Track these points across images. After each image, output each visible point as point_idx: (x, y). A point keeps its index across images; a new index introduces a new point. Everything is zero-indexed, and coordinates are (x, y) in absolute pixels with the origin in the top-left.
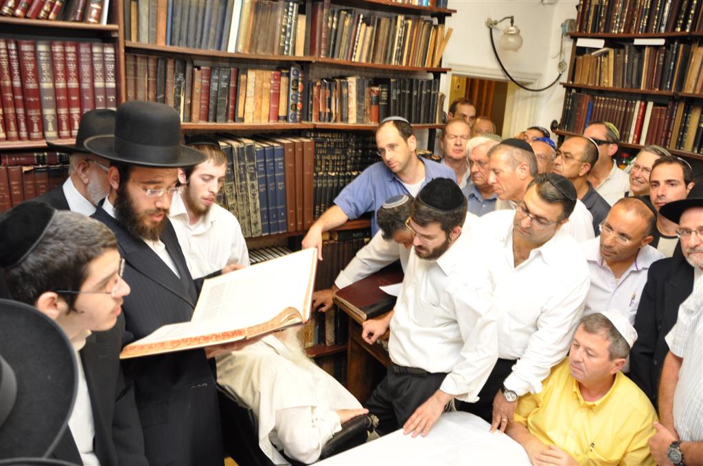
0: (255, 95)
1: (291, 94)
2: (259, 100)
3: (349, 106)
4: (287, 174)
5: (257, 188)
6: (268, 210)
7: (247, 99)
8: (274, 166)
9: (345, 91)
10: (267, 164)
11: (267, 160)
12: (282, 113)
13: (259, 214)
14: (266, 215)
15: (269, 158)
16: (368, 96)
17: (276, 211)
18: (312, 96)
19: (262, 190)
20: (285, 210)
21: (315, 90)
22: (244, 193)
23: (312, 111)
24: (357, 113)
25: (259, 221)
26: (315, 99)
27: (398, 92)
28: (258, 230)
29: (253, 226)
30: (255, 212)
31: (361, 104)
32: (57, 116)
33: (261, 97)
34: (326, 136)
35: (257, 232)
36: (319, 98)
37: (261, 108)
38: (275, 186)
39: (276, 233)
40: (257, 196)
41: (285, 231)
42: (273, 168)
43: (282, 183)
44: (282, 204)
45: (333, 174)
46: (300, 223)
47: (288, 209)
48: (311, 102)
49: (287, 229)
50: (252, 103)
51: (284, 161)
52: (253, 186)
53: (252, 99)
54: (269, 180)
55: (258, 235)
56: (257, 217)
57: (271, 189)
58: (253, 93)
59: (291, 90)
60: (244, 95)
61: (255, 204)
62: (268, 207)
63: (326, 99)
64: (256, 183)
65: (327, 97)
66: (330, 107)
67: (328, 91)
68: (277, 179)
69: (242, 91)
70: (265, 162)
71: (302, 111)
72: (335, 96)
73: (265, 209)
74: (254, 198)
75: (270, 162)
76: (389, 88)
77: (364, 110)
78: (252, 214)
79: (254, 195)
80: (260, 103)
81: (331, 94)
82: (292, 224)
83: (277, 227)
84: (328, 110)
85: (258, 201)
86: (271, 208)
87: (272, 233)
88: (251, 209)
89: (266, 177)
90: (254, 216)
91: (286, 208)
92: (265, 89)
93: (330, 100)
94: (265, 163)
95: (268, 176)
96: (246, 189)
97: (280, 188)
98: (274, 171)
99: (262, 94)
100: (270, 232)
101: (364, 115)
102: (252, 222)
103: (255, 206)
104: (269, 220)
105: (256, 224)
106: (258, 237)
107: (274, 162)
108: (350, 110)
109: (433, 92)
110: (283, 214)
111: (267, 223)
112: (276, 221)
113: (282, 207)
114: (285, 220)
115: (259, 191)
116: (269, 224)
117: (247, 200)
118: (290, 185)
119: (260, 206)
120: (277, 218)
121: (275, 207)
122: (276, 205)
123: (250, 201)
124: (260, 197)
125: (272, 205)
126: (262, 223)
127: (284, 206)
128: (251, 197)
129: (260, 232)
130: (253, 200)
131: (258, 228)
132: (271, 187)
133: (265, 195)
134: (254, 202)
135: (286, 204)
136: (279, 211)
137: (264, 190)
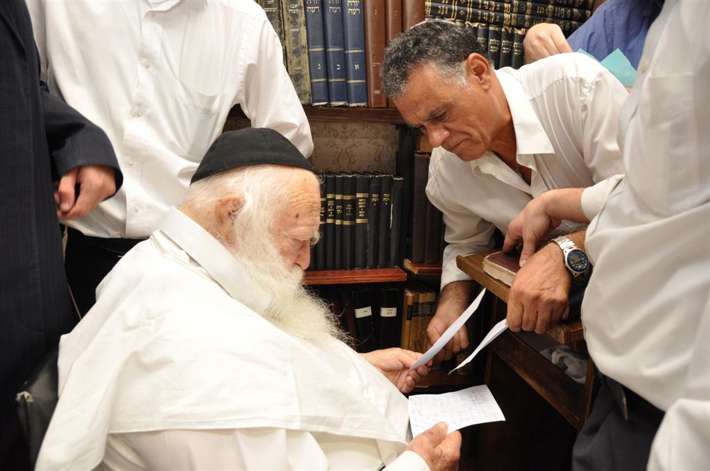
5: (301, 3)
6: (326, 53)
13: (305, 57)
14: (323, 64)
17: (344, 58)
19: (312, 9)
20: (364, 59)
22: (274, 9)
25: (306, 71)
30: (297, 52)
38: (342, 4)
39: (341, 103)
40: (302, 19)
41: (363, 104)
43: (357, 2)
44: (355, 46)
45: (476, 25)
47: (370, 58)
49: (367, 99)
56: (299, 63)
57: (332, 9)
61: (296, 35)
62: (325, 46)
73: (320, 49)
74: (294, 23)
78: (288, 55)
79: (295, 16)
82: (377, 92)
83: (346, 93)
85: (303, 29)
87: (335, 103)
88: (291, 47)
90: (295, 60)
91: (365, 54)
96: (279, 2)
97: (353, 11)
100: (329, 100)
103: (296, 41)
104: (327, 75)
110: (357, 67)
111: (322, 80)
112: (343, 80)
113: (356, 51)
114: (364, 81)
115: (305, 9)
116: (328, 84)
117: (281, 25)
118: (373, 9)
119: (308, 43)
120: (345, 73)
121: (342, 49)
122: (344, 45)
123: (286, 28)
124: (306, 24)
125: (335, 45)
126: (311, 78)
127: (360, 51)
128: (288, 19)
129: (308, 97)
130: (292, 26)
131: (302, 86)
132: (332, 5)
133: (320, 20)
134: (294, 30)
135: (365, 47)
136: (350, 59)
137: (317, 9)
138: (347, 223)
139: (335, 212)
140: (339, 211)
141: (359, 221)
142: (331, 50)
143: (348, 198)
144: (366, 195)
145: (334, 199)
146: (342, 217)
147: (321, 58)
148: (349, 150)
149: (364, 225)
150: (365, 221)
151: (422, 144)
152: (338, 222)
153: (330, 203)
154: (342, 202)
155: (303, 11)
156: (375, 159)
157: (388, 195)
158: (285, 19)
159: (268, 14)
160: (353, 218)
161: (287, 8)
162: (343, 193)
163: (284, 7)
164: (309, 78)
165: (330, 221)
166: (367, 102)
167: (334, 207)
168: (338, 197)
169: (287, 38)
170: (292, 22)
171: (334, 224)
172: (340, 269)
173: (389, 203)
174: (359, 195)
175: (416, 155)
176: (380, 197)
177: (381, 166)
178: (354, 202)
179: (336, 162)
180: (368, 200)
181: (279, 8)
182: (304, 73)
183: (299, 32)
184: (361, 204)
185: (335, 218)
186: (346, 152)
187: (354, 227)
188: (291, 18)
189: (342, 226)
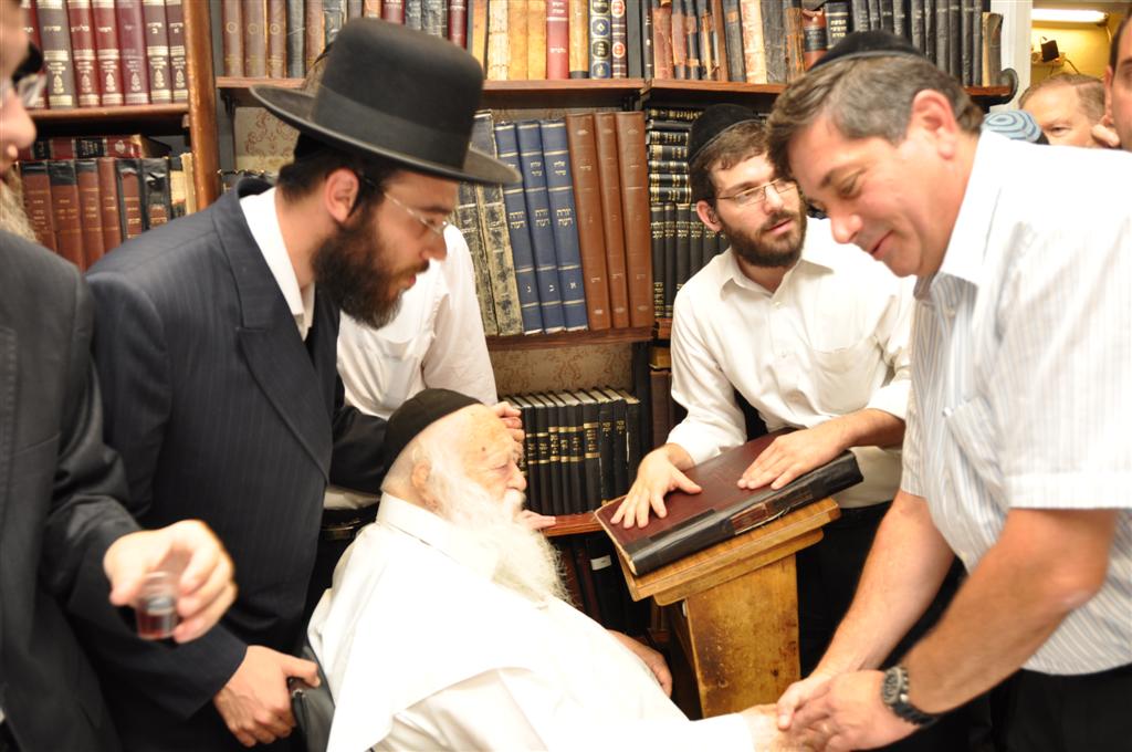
0: (509, 28)
1: (593, 20)
2: (519, 38)
3: (746, 51)
4: (580, 190)
5: (503, 219)
6: (536, 273)
7: (490, 37)
8: (544, 168)
9: (733, 17)
10: (526, 164)
11: (525, 155)
12: (577, 65)
13: (512, 280)
14: (534, 287)
15: (530, 150)
16: (794, 27)
17: (559, 277)
18: (650, 28)
19: (517, 224)
20: (582, 275)
21: (658, 15)
22: (473, 229)
23: (652, 62)
24: (767, 64)
25: (515, 297)
26: (660, 36)
27: (873, 18)
28: (513, 320)
29: (499, 310)
30: (503, 276)
31: (775, 46)
32: (74, 64)
33: (526, 32)
34: (689, 116)
35: (509, 325)
36: (671, 36)
37: (526, 54)
38: (551, 215)
39: (558, 329)
40: (505, 237)
41: (584, 327)
42: (540, 173)
43: (568, 211)
44: (571, 261)
46: (620, 310)
47: (588, 273)
48: (648, 42)
49: (588, 321)
50: (504, 44)
51: (569, 158)
52: (492, 215)
53: (504, 36)
54: (532, 201)
55: (512, 332)
56: (506, 288)
57: (540, 224)
58: (505, 23)
59: (593, 12)
60: (483, 26)
61: (501, 256)
62: (535, 266)
63: (686, 36)
64: (498, 205)
65: (690, 33)
66: (699, 57)
67: (691, 19)
68: (555, 201)
69: (477, 19)
70: (520, 158)
71: (626, 60)
72: (709, 28)
73: (527, 269)
74: (498, 244)
75: (533, 159)
76: (849, 9)
77: (787, 60)
78: (494, 281)
79: (497, 234)
80: (522, 43)
81: (699, 26)
82: (599, 312)
83: (564, 316)
84: (694, 63)
85: (508, 248)
86: (543, 268)
87: (550, 330)
88: (494, 270)
89: (525, 193)
90: (500, 285)
91: (582, 270)
92: (534, 13)
93: (697, 36)
94: (520, 160)
95: (529, 191)
96: (477, 220)
97: (564, 222)
98: (545, 180)
99: (527, 26)
100: (544, 327)
101: (788, 71)
102: (496, 300)
103: (502, 263)
104: (540, 299)
105: (506, 304)
106: (514, 336)
107: (543, 159)
108: (750, 61)
109: (966, 10)
110: (573, 285)
111: (534, 304)
112: (558, 302)
113: (570, 267)
114: (582, 301)
115: (509, 226)
116: (541, 308)
117: (481, 246)
118: (588, 216)
119: (515, 264)
120: (562, 294)
121: (554, 267)
122: (558, 263)
123: (488, 249)
124: (512, 242)
125: (546, 262)
126: (521, 303)
127: (576, 267)
128: (490, 239)
129: (518, 326)
130: (495, 246)
131: (511, 316)
132: (539, 218)
133: (526, 237)
134: (498, 251)
135: (581, 261)
136: (565, 275)
137: (521, 225)
138: (575, 459)
139: (559, 448)
140: (563, 446)
141: (588, 456)
142: (542, 269)
143: (573, 429)
144: (596, 425)
145: (557, 433)
146: (568, 453)
147: (531, 279)
148: (572, 363)
149: (595, 460)
150: (597, 455)
151: (659, 358)
152: (564, 459)
153: (553, 438)
154: (568, 436)
155: (506, 228)
156: (605, 371)
157: (623, 422)
158: (487, 239)
159: (465, 235)
160: (581, 453)
161: (487, 227)
162: (567, 424)
163: (484, 225)
164: (518, 302)
165: (553, 459)
166: (588, 323)
167: (558, 442)
168: (562, 430)
169: (490, 260)
170: (494, 242)
171: (559, 462)
172: (570, 513)
173: (624, 431)
174: (586, 426)
175: (653, 373)
176: (613, 426)
177: (613, 378)
178: (581, 435)
179: (557, 378)
180: (596, 431)
181: (478, 227)
182: (511, 299)
183: (502, 253)
184: (589, 436)
185: (559, 454)
186: (569, 365)
187: (583, 463)
188: (492, 238)
189: (569, 463)
